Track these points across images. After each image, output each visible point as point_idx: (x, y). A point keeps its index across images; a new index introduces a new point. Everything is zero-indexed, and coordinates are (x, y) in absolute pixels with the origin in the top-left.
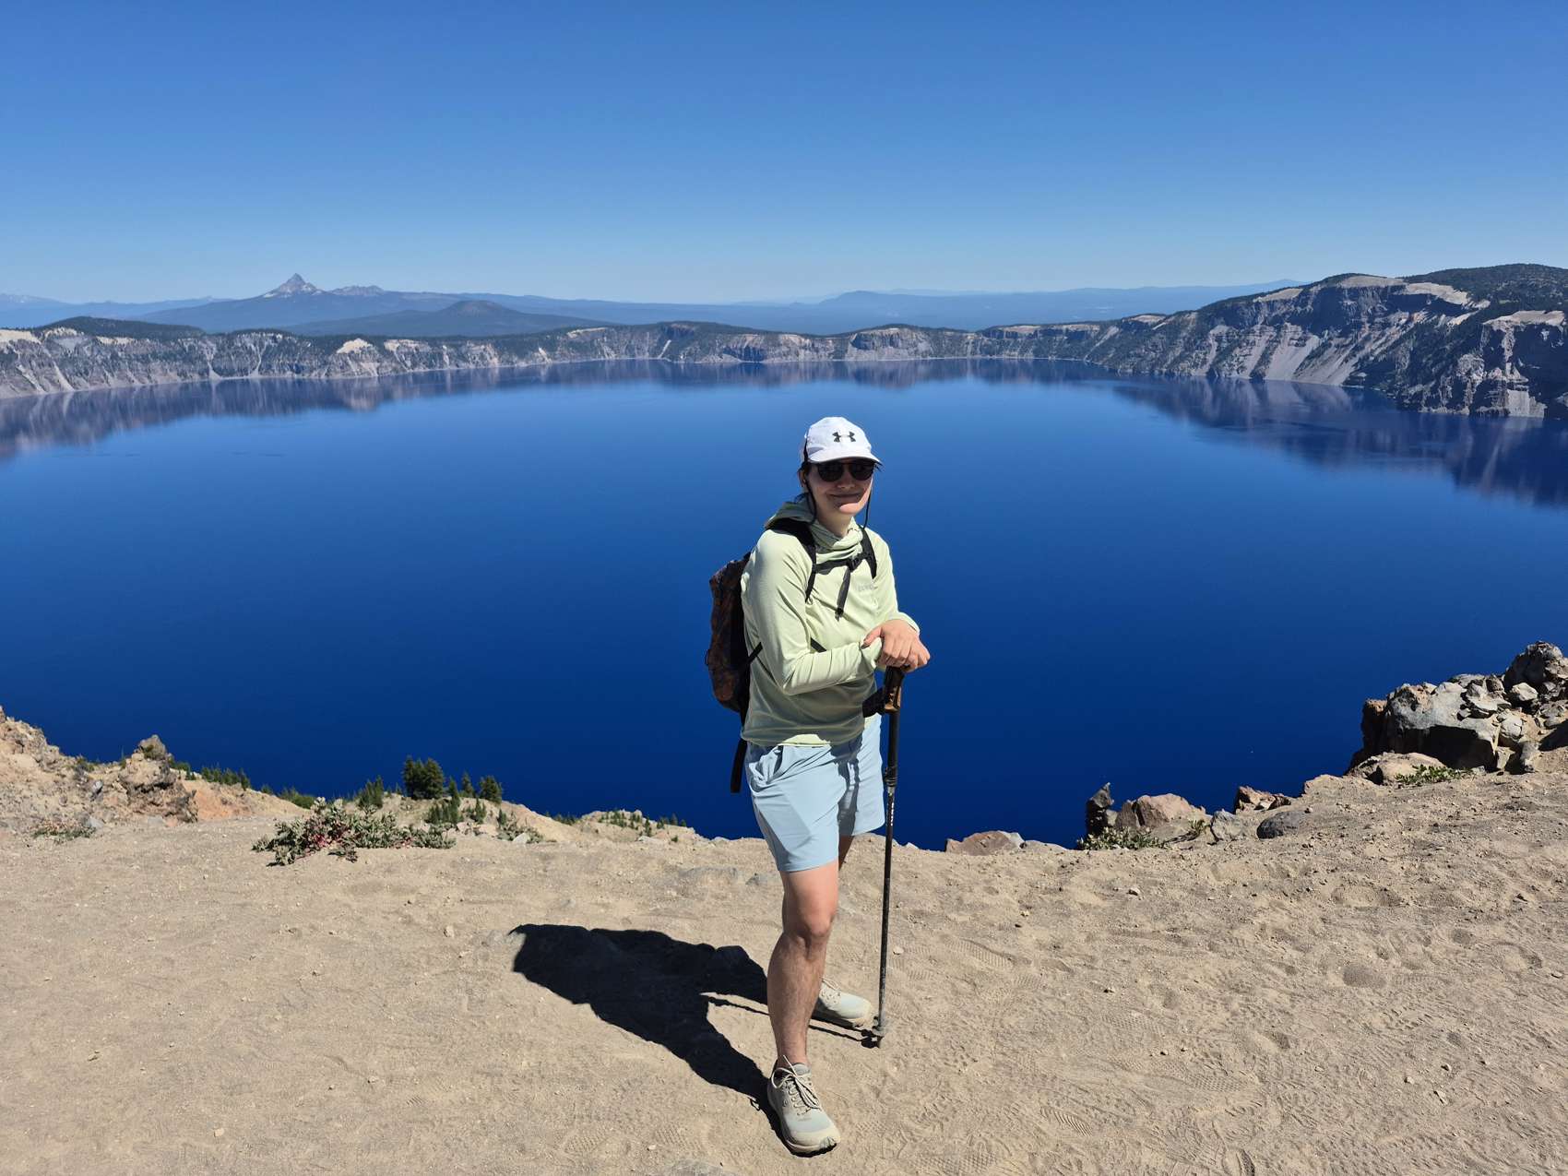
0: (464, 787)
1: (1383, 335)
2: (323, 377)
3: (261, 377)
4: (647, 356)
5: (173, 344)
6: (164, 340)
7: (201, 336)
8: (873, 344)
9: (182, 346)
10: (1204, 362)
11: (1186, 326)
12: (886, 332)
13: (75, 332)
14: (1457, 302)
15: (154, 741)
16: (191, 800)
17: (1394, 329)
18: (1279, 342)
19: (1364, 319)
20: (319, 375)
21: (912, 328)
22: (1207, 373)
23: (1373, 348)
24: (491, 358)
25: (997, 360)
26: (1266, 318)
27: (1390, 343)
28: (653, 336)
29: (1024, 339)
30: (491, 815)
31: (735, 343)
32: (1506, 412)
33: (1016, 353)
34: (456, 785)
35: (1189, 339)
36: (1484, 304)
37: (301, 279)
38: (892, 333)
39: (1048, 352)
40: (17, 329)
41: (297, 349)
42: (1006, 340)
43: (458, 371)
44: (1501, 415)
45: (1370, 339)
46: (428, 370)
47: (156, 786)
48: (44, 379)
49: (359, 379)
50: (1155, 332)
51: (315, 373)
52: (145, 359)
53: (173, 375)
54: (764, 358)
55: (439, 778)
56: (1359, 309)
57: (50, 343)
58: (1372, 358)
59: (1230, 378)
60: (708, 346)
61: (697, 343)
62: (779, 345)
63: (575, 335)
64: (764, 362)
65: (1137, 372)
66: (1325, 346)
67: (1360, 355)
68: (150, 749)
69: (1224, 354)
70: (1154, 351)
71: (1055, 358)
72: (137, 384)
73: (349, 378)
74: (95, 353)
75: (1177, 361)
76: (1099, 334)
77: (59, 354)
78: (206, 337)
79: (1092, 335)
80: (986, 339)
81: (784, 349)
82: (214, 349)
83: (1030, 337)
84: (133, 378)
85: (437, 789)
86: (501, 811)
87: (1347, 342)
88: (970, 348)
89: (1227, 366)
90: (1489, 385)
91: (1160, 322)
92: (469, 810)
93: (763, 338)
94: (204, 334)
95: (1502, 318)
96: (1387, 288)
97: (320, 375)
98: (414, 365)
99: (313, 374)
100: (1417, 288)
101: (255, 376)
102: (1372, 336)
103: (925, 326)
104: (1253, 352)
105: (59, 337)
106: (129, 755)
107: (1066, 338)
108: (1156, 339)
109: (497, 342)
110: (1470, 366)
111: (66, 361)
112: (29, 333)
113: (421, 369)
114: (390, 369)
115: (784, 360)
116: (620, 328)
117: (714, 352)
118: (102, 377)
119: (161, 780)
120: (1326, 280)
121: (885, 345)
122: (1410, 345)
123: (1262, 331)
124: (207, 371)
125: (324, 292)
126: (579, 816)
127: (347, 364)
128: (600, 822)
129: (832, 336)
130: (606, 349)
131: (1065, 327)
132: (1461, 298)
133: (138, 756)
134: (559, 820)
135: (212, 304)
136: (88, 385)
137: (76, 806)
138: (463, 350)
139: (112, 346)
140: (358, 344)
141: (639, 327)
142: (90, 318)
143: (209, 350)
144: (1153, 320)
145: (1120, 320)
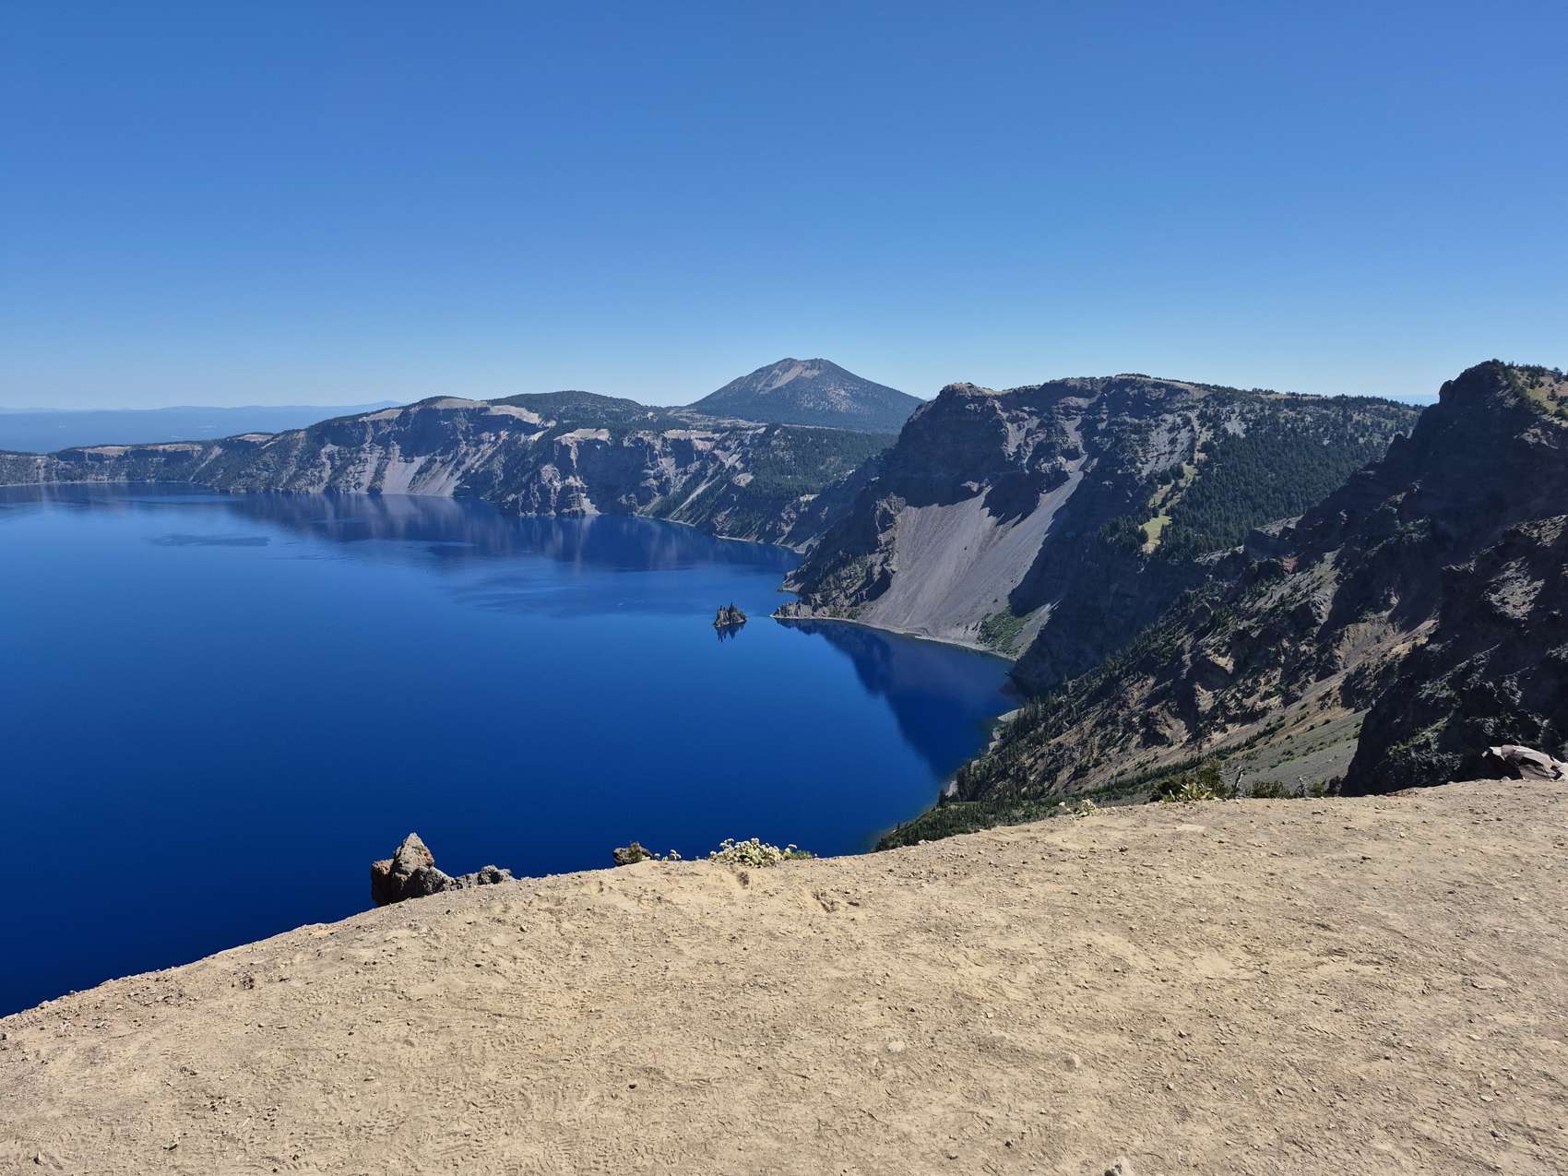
1: (479, 450)
11: (298, 444)
14: (531, 422)
17: (487, 445)
18: (390, 459)
19: (461, 438)
22: (325, 490)
23: (473, 462)
25: (81, 485)
26: (372, 437)
27: (486, 457)
29: (112, 461)
32: (583, 512)
33: (105, 477)
35: (302, 457)
36: (552, 424)
39: (145, 474)
42: (90, 463)
44: (580, 513)
45: (468, 455)
50: (265, 451)
56: (455, 428)
58: (473, 471)
59: (349, 494)
65: (251, 491)
66: (431, 462)
67: (463, 468)
69: (338, 471)
70: (266, 470)
71: (153, 481)
75: (292, 480)
76: (202, 454)
79: (196, 455)
80: (62, 463)
83: (119, 459)
87: (450, 457)
88: (42, 473)
89: (343, 484)
90: (567, 490)
91: (268, 441)
95: (568, 435)
96: (475, 409)
100: (499, 410)
102: (470, 451)
104: (366, 468)
107: (164, 459)
108: (267, 457)
110: (551, 475)
120: (422, 402)
122: (502, 458)
123: (371, 449)
131: (161, 447)
132: (534, 418)
144: (261, 439)
145: (226, 439)
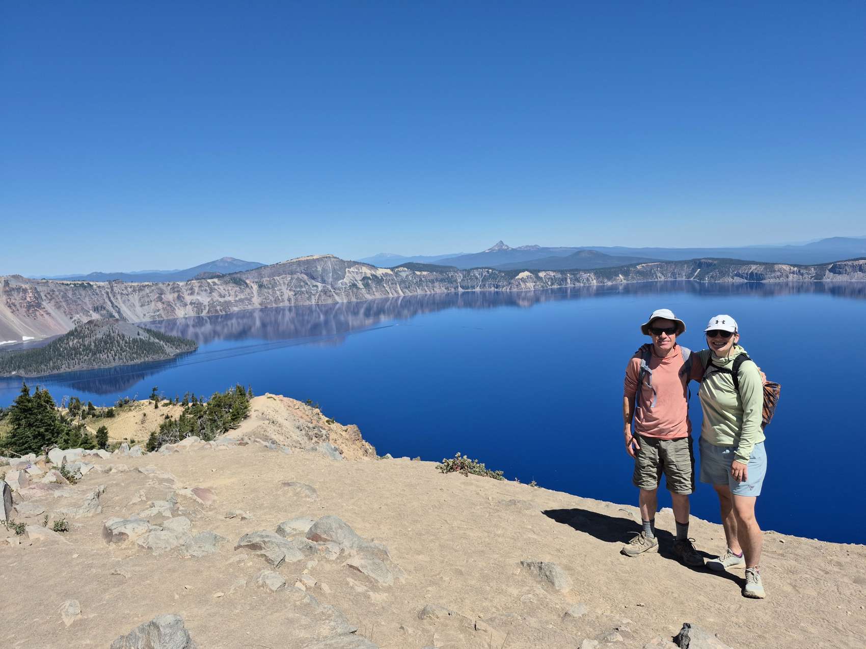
3: (480, 290)
4: (684, 278)
5: (444, 274)
6: (441, 272)
7: (456, 270)
8: (846, 270)
9: (448, 275)
12: (856, 263)
13: (406, 269)
20: (505, 289)
24: (592, 280)
28: (689, 267)
31: (743, 270)
37: (503, 243)
38: (861, 263)
40: (385, 268)
41: (498, 276)
43: (574, 287)
46: (559, 287)
48: (393, 290)
49: (524, 291)
51: (505, 288)
52: (432, 282)
53: (443, 289)
54: (763, 279)
57: (397, 274)
60: (724, 272)
61: (717, 270)
62: (775, 271)
63: (641, 267)
64: (763, 282)
72: (428, 293)
73: (519, 291)
74: (413, 279)
77: (399, 279)
81: (779, 274)
82: (462, 277)
84: (427, 290)
93: (763, 267)
94: (458, 270)
97: (507, 289)
98: (552, 284)
101: (478, 289)
105: (400, 272)
109: (596, 271)
111: (402, 282)
112: (389, 270)
113: (556, 286)
114: (540, 286)
115: (778, 281)
116: (668, 263)
117: (729, 275)
118: (415, 289)
121: (855, 271)
124: (457, 287)
125: (512, 249)
127: (520, 284)
129: (813, 266)
130: (659, 275)
135: (463, 256)
136: (409, 293)
138: (578, 276)
139: (421, 275)
140: (526, 274)
141: (680, 262)
142: (413, 263)
143: (459, 277)
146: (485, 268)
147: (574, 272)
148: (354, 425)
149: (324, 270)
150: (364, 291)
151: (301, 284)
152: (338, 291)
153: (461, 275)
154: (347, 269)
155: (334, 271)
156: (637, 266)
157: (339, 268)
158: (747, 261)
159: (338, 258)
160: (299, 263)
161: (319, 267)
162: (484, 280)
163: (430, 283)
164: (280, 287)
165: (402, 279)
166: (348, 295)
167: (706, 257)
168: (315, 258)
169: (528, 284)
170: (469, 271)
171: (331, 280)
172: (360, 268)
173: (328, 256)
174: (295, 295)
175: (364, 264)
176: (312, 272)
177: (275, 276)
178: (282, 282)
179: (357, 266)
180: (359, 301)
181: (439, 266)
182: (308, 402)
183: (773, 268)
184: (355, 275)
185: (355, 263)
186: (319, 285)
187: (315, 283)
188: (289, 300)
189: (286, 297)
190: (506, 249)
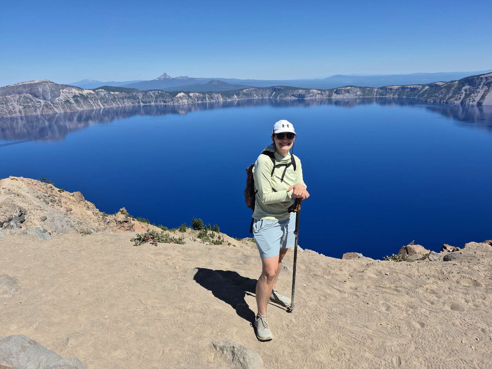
0: (209, 227)
2: (172, 104)
3: (155, 104)
4: (267, 97)
5: (130, 94)
6: (128, 93)
7: (138, 91)
8: (342, 92)
9: (133, 94)
10: (460, 98)
11: (454, 86)
12: (346, 88)
13: (104, 90)
15: (123, 209)
16: (133, 226)
18: (489, 91)
20: (170, 104)
21: (356, 87)
22: (461, 102)
24: (220, 98)
26: (484, 83)
28: (269, 91)
29: (394, 90)
30: (216, 236)
31: (296, 92)
33: (392, 95)
34: (206, 227)
35: (455, 90)
37: (166, 74)
38: (348, 89)
39: (403, 95)
40: (89, 90)
41: (165, 95)
42: (388, 91)
43: (210, 102)
46: (202, 102)
47: (124, 222)
48: (96, 104)
49: (182, 105)
50: (442, 88)
51: (170, 103)
52: (123, 99)
53: (130, 103)
54: (305, 97)
55: (202, 224)
57: (97, 94)
59: (469, 104)
60: (287, 94)
61: (283, 93)
62: (310, 93)
63: (245, 91)
64: (305, 99)
65: (435, 102)
68: (122, 211)
69: (467, 96)
70: (441, 95)
71: (405, 97)
72: (121, 106)
73: (179, 104)
74: (109, 97)
75: (449, 98)
76: (421, 89)
77: (100, 96)
78: (139, 92)
79: (419, 89)
80: (381, 90)
81: (312, 94)
83: (397, 89)
84: (119, 104)
85: (201, 228)
86: (219, 235)
88: (375, 93)
89: (468, 100)
91: (444, 85)
92: (210, 234)
93: (305, 91)
98: (198, 100)
99: (169, 103)
101: (153, 104)
103: (360, 86)
104: (478, 95)
105: (100, 92)
106: (117, 212)
107: (409, 90)
108: (442, 90)
109: (222, 93)
111: (102, 99)
112: (92, 91)
113: (200, 102)
114: (191, 102)
115: (311, 98)
116: (259, 88)
117: (289, 96)
118: (111, 104)
119: (126, 220)
121: (345, 93)
123: (482, 88)
124: (140, 102)
125: (172, 78)
126: (242, 239)
127: (178, 100)
128: (248, 241)
129: (327, 90)
130: (255, 95)
131: (409, 86)
133: (119, 213)
134: (236, 239)
135: (141, 82)
136: (107, 106)
137: (103, 226)
138: (212, 96)
139: (114, 94)
140: (182, 94)
141: (265, 88)
142: (108, 86)
143: (140, 97)
144: (442, 84)
145: (430, 84)
146: (157, 90)
147: (210, 93)
148: (78, 192)
149: (43, 90)
150: (75, 105)
151: (28, 101)
152: (56, 105)
153: (142, 95)
154: (61, 90)
155: (52, 91)
156: (244, 90)
157: (55, 89)
158: (297, 88)
159: (54, 83)
160: (24, 86)
161: (40, 89)
162: (157, 97)
163: (121, 100)
164: (12, 103)
165: (102, 97)
166: (63, 108)
167: (278, 85)
168: (36, 82)
169: (183, 100)
170: (146, 92)
171: (50, 97)
172: (70, 90)
173: (46, 81)
174: (24, 108)
175: (73, 87)
176: (35, 92)
177: (6, 95)
178: (12, 100)
179: (68, 88)
180: (72, 111)
181: (126, 89)
182: (43, 180)
183: (309, 91)
184: (67, 94)
185: (67, 86)
186: (42, 101)
187: (38, 100)
188: (20, 112)
189: (17, 110)
190: (169, 78)
